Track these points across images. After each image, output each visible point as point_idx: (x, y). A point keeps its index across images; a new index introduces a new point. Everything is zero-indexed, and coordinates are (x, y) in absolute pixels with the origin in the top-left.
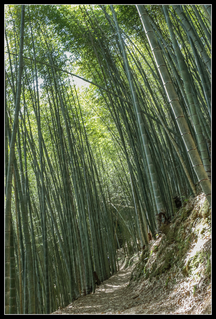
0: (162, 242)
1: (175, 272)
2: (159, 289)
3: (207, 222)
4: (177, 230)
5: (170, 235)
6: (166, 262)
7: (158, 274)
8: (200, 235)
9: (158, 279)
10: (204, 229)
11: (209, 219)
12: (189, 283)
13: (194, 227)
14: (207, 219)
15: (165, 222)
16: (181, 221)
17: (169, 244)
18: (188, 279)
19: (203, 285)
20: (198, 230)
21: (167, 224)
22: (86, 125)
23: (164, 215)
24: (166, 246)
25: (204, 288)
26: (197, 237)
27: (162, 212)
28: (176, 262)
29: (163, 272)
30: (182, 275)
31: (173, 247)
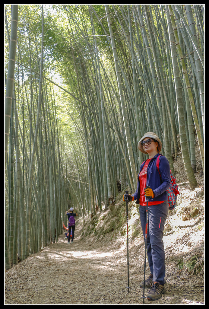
0: (108, 215)
1: (117, 233)
2: (106, 241)
3: (137, 210)
4: (120, 210)
5: (114, 212)
6: (110, 227)
7: (105, 234)
8: (132, 216)
9: (104, 236)
10: (135, 213)
11: (138, 208)
12: (124, 239)
13: (130, 211)
14: (137, 208)
15: (112, 203)
16: (122, 205)
17: (113, 217)
18: (123, 237)
19: (131, 240)
20: (132, 213)
21: (113, 205)
22: (58, 117)
23: (112, 199)
24: (111, 218)
25: (131, 241)
26: (131, 216)
27: (111, 197)
28: (117, 228)
29: (108, 233)
30: (120, 235)
31: (115, 219)
